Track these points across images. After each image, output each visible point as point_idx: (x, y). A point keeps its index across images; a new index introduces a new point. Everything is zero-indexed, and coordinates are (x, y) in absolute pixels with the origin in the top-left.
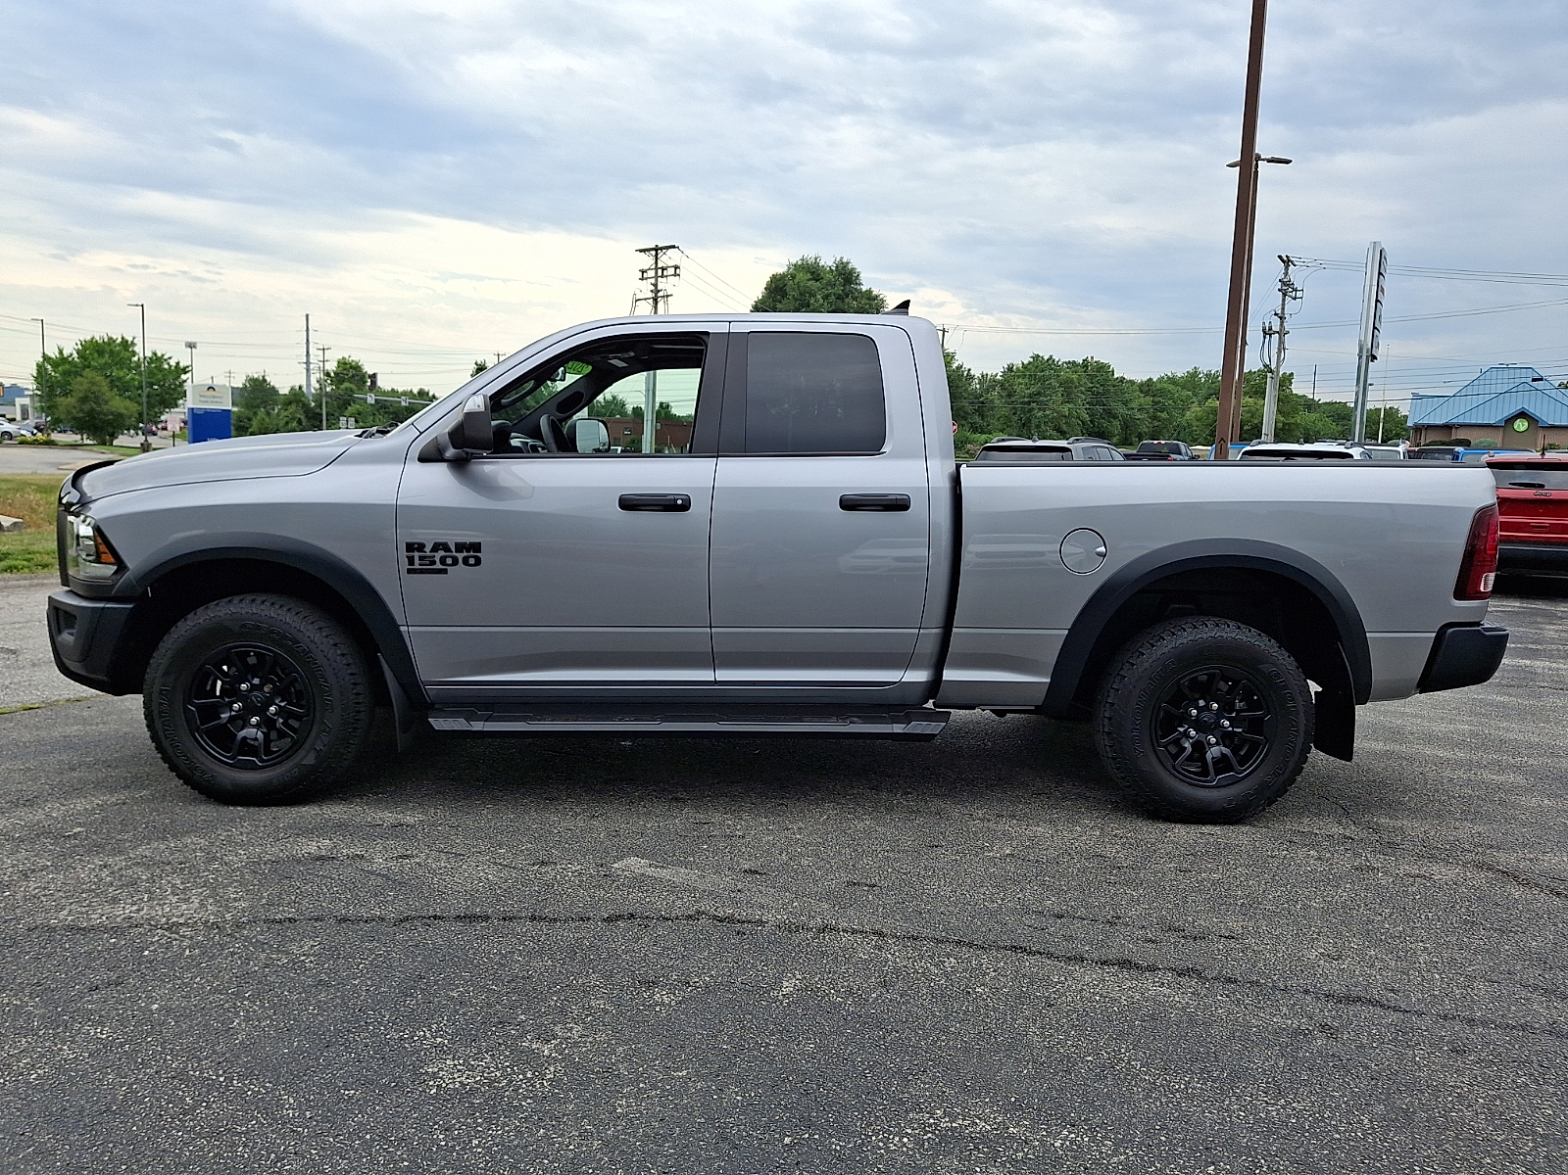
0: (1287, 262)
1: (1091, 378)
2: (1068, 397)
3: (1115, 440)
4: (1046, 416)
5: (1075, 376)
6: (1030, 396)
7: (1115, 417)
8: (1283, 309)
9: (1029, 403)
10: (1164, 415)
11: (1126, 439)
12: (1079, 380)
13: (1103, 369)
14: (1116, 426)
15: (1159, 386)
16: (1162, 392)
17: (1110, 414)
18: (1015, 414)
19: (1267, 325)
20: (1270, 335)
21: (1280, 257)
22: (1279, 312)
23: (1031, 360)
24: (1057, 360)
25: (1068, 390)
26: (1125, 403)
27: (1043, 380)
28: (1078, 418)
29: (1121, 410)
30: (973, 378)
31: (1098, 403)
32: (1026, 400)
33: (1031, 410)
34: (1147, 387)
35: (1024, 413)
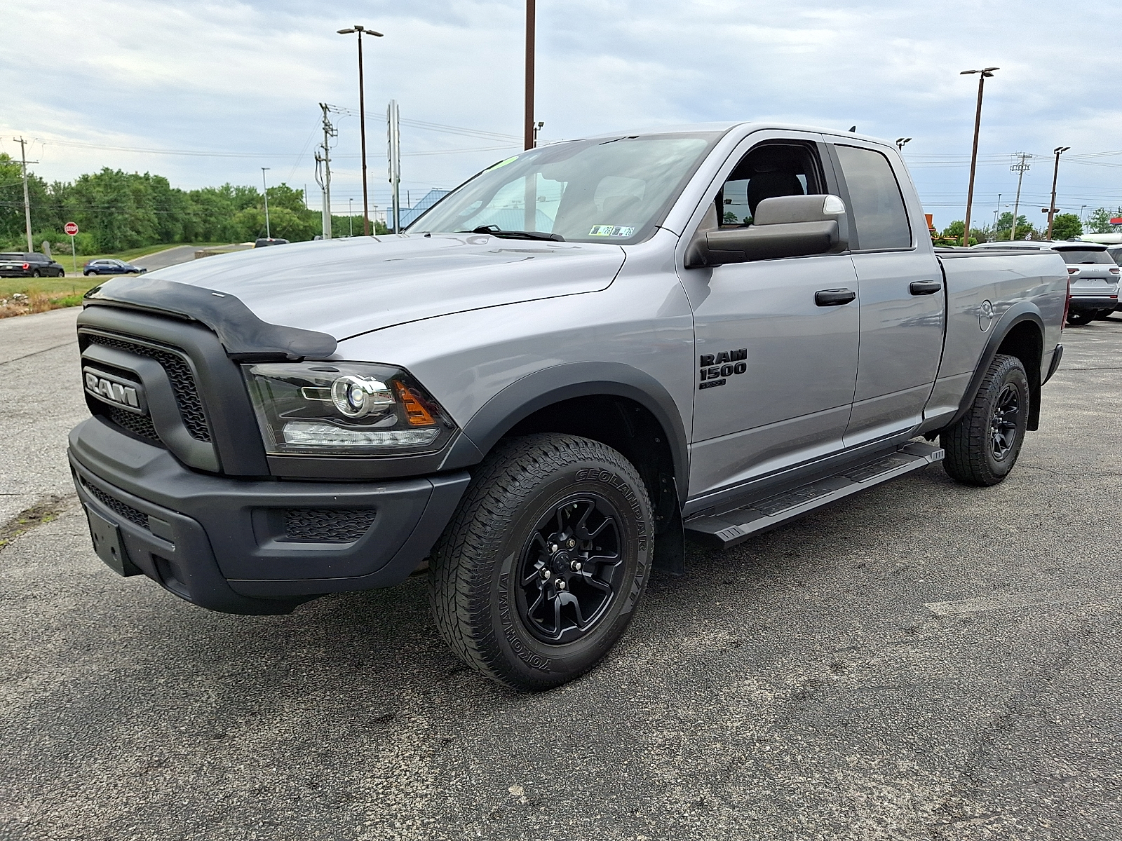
0: (325, 108)
1: (154, 188)
2: (139, 203)
3: (177, 237)
4: (126, 219)
5: (142, 187)
6: (108, 202)
7: (177, 220)
8: (326, 143)
9: (109, 208)
10: (213, 219)
11: (186, 238)
12: (146, 190)
13: (161, 183)
14: (178, 228)
15: (205, 197)
16: (208, 202)
17: (173, 218)
18: (96, 217)
19: (317, 153)
20: (320, 161)
21: (321, 104)
22: (324, 145)
23: (103, 172)
24: (125, 173)
25: (139, 198)
26: (183, 209)
27: (118, 189)
28: (149, 221)
29: (181, 215)
30: (45, 185)
31: (163, 209)
32: (106, 205)
33: (111, 214)
34: (196, 197)
35: (105, 216)
